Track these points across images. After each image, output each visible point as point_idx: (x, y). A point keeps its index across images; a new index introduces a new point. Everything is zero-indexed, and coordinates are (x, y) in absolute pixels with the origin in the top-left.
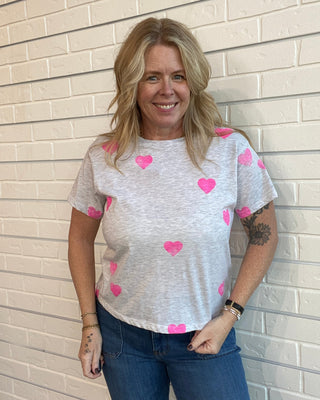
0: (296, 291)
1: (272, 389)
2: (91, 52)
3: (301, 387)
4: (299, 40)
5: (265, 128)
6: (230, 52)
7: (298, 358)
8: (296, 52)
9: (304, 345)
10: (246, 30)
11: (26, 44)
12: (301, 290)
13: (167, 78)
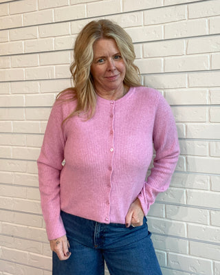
0: (185, 190)
1: (170, 253)
2: (53, 39)
3: (188, 251)
4: (187, 40)
5: (166, 91)
6: (145, 44)
7: (186, 232)
8: (185, 46)
9: (190, 224)
10: (155, 32)
11: (8, 31)
12: (188, 190)
13: (110, 59)
